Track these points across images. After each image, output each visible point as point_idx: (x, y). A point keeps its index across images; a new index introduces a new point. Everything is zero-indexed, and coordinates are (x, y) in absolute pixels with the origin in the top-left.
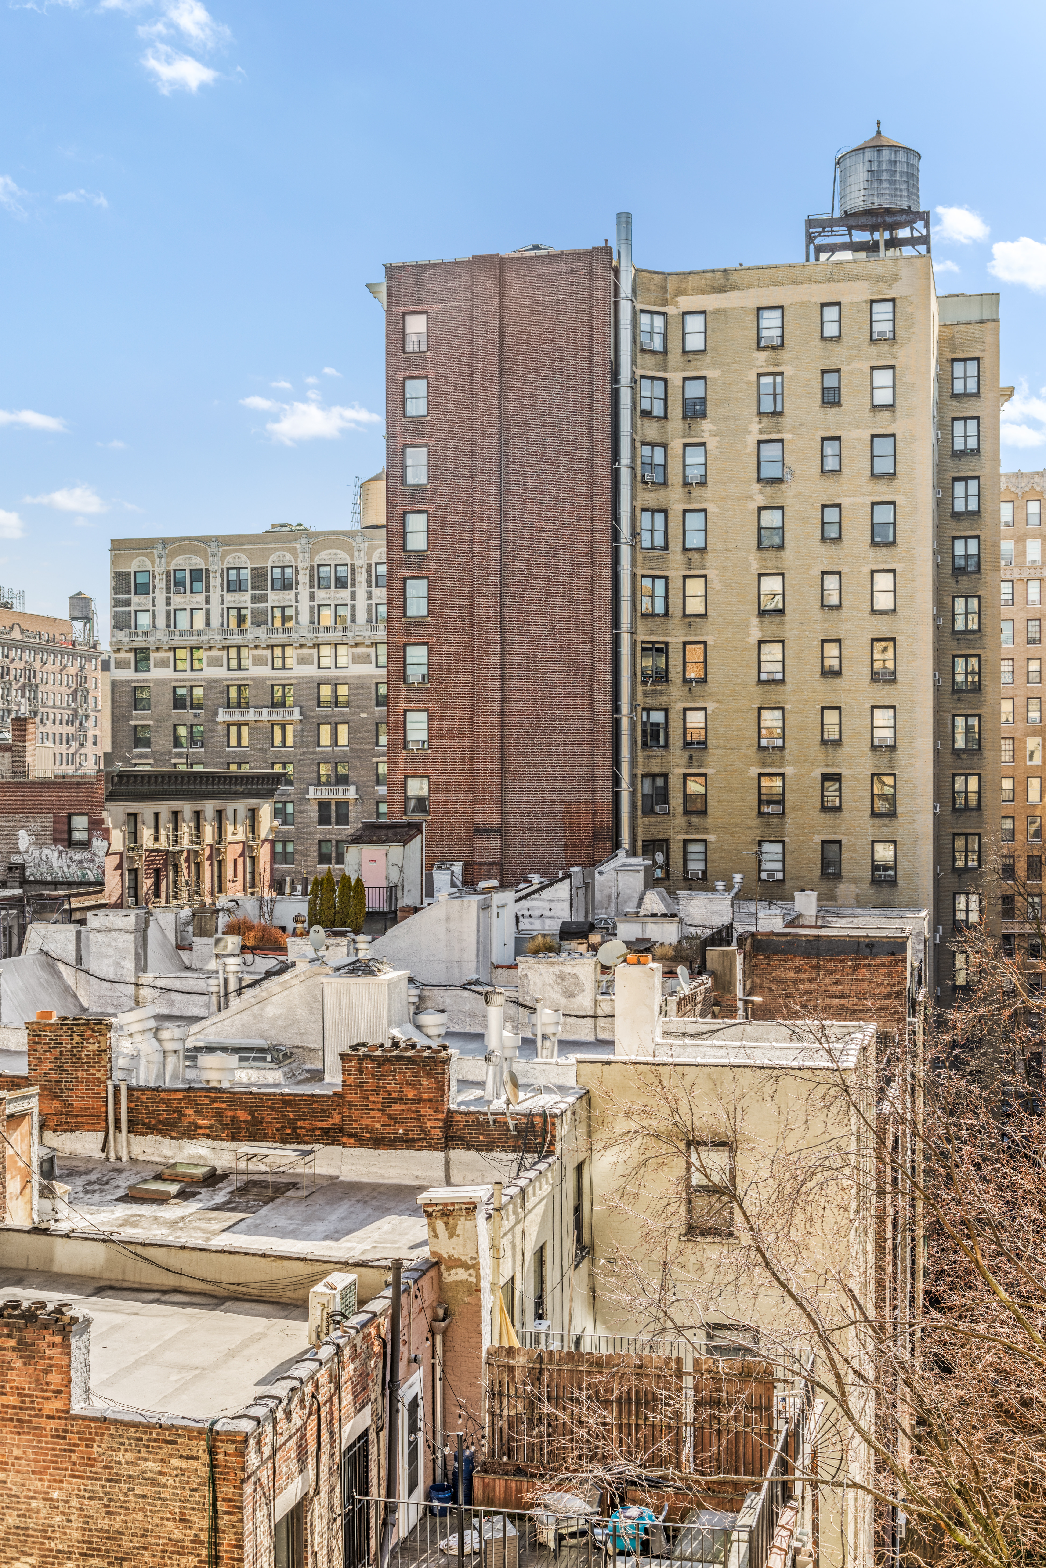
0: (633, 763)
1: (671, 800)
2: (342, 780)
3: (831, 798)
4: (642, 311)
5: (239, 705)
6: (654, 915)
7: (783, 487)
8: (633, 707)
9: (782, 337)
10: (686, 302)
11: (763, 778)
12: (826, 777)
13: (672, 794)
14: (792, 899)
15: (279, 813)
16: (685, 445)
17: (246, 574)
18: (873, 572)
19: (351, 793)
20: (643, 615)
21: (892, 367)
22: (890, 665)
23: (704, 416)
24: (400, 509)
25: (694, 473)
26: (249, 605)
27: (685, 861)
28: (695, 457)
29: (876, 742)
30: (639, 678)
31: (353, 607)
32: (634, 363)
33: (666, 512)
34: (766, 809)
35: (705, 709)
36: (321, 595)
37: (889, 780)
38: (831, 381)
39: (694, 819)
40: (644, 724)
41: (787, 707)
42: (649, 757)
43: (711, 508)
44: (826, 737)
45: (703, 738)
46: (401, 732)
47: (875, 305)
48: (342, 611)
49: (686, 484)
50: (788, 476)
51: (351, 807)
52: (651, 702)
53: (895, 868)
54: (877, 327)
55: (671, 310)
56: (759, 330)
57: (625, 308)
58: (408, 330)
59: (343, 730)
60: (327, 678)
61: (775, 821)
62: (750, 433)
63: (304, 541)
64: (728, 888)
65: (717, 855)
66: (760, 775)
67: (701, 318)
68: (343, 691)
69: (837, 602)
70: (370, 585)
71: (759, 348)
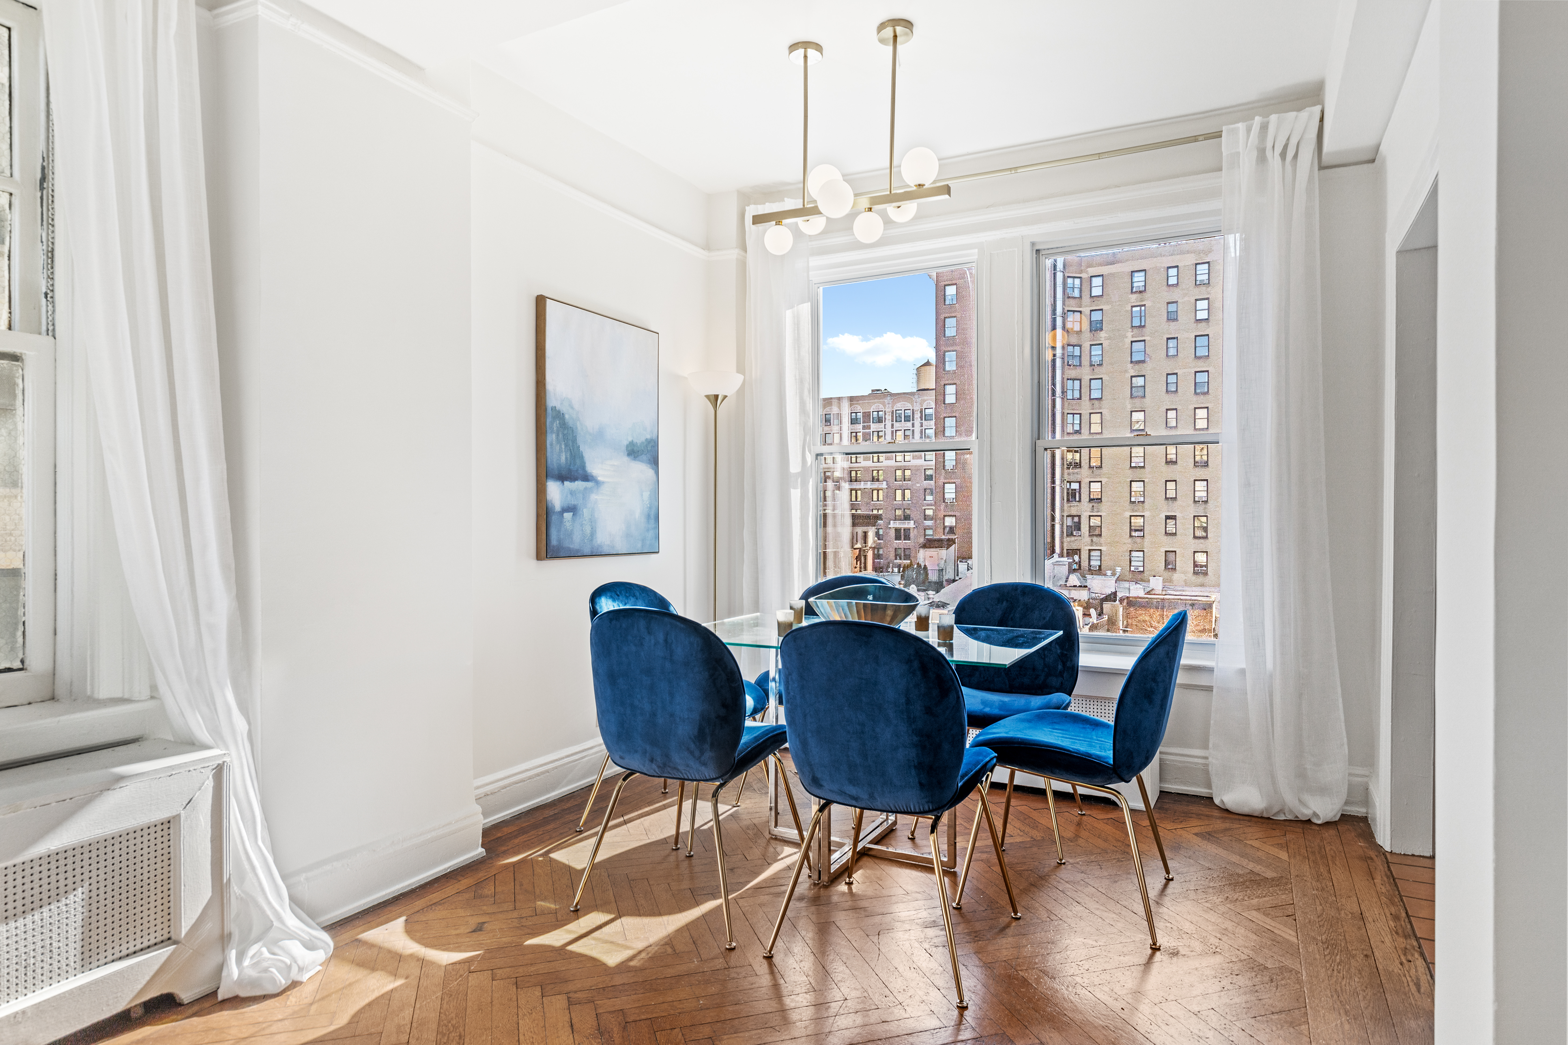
0: (1062, 510)
1: (1082, 529)
2: (907, 518)
3: (1171, 528)
4: (1068, 277)
5: (856, 481)
6: (1075, 586)
7: (1145, 365)
8: (1062, 481)
9: (1145, 286)
10: (1092, 271)
11: (1132, 518)
12: (1168, 517)
13: (1082, 526)
14: (1149, 581)
15: (877, 534)
16: (1091, 345)
17: (860, 415)
18: (1195, 408)
19: (911, 524)
20: (1068, 433)
21: (1208, 299)
22: (1205, 458)
23: (1101, 329)
24: (942, 383)
25: (1096, 360)
26: (862, 431)
27: (1089, 560)
28: (1096, 351)
29: (1197, 499)
30: (1066, 466)
31: (913, 431)
32: (1064, 304)
33: (1080, 380)
34: (1133, 534)
35: (1101, 482)
36: (897, 425)
37: (1204, 519)
38: (1172, 308)
39: (1095, 539)
40: (1068, 489)
41: (1146, 480)
42: (1071, 506)
43: (1105, 378)
44: (1168, 496)
45: (1100, 497)
46: (942, 493)
47: (1198, 266)
48: (907, 433)
49: (1091, 365)
50: (1147, 359)
51: (911, 531)
52: (1072, 478)
53: (1206, 566)
54: (1199, 278)
55: (1084, 275)
56: (1132, 283)
57: (1060, 276)
58: (947, 294)
59: (907, 492)
60: (900, 466)
61: (1139, 540)
62: (1127, 337)
63: (889, 398)
64: (1113, 574)
65: (1106, 558)
66: (1131, 516)
67: (1100, 279)
68: (908, 473)
69: (1175, 425)
70: (922, 420)
71: (1132, 292)
